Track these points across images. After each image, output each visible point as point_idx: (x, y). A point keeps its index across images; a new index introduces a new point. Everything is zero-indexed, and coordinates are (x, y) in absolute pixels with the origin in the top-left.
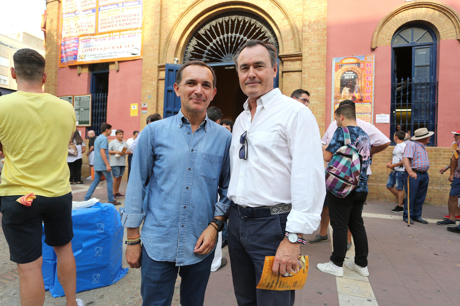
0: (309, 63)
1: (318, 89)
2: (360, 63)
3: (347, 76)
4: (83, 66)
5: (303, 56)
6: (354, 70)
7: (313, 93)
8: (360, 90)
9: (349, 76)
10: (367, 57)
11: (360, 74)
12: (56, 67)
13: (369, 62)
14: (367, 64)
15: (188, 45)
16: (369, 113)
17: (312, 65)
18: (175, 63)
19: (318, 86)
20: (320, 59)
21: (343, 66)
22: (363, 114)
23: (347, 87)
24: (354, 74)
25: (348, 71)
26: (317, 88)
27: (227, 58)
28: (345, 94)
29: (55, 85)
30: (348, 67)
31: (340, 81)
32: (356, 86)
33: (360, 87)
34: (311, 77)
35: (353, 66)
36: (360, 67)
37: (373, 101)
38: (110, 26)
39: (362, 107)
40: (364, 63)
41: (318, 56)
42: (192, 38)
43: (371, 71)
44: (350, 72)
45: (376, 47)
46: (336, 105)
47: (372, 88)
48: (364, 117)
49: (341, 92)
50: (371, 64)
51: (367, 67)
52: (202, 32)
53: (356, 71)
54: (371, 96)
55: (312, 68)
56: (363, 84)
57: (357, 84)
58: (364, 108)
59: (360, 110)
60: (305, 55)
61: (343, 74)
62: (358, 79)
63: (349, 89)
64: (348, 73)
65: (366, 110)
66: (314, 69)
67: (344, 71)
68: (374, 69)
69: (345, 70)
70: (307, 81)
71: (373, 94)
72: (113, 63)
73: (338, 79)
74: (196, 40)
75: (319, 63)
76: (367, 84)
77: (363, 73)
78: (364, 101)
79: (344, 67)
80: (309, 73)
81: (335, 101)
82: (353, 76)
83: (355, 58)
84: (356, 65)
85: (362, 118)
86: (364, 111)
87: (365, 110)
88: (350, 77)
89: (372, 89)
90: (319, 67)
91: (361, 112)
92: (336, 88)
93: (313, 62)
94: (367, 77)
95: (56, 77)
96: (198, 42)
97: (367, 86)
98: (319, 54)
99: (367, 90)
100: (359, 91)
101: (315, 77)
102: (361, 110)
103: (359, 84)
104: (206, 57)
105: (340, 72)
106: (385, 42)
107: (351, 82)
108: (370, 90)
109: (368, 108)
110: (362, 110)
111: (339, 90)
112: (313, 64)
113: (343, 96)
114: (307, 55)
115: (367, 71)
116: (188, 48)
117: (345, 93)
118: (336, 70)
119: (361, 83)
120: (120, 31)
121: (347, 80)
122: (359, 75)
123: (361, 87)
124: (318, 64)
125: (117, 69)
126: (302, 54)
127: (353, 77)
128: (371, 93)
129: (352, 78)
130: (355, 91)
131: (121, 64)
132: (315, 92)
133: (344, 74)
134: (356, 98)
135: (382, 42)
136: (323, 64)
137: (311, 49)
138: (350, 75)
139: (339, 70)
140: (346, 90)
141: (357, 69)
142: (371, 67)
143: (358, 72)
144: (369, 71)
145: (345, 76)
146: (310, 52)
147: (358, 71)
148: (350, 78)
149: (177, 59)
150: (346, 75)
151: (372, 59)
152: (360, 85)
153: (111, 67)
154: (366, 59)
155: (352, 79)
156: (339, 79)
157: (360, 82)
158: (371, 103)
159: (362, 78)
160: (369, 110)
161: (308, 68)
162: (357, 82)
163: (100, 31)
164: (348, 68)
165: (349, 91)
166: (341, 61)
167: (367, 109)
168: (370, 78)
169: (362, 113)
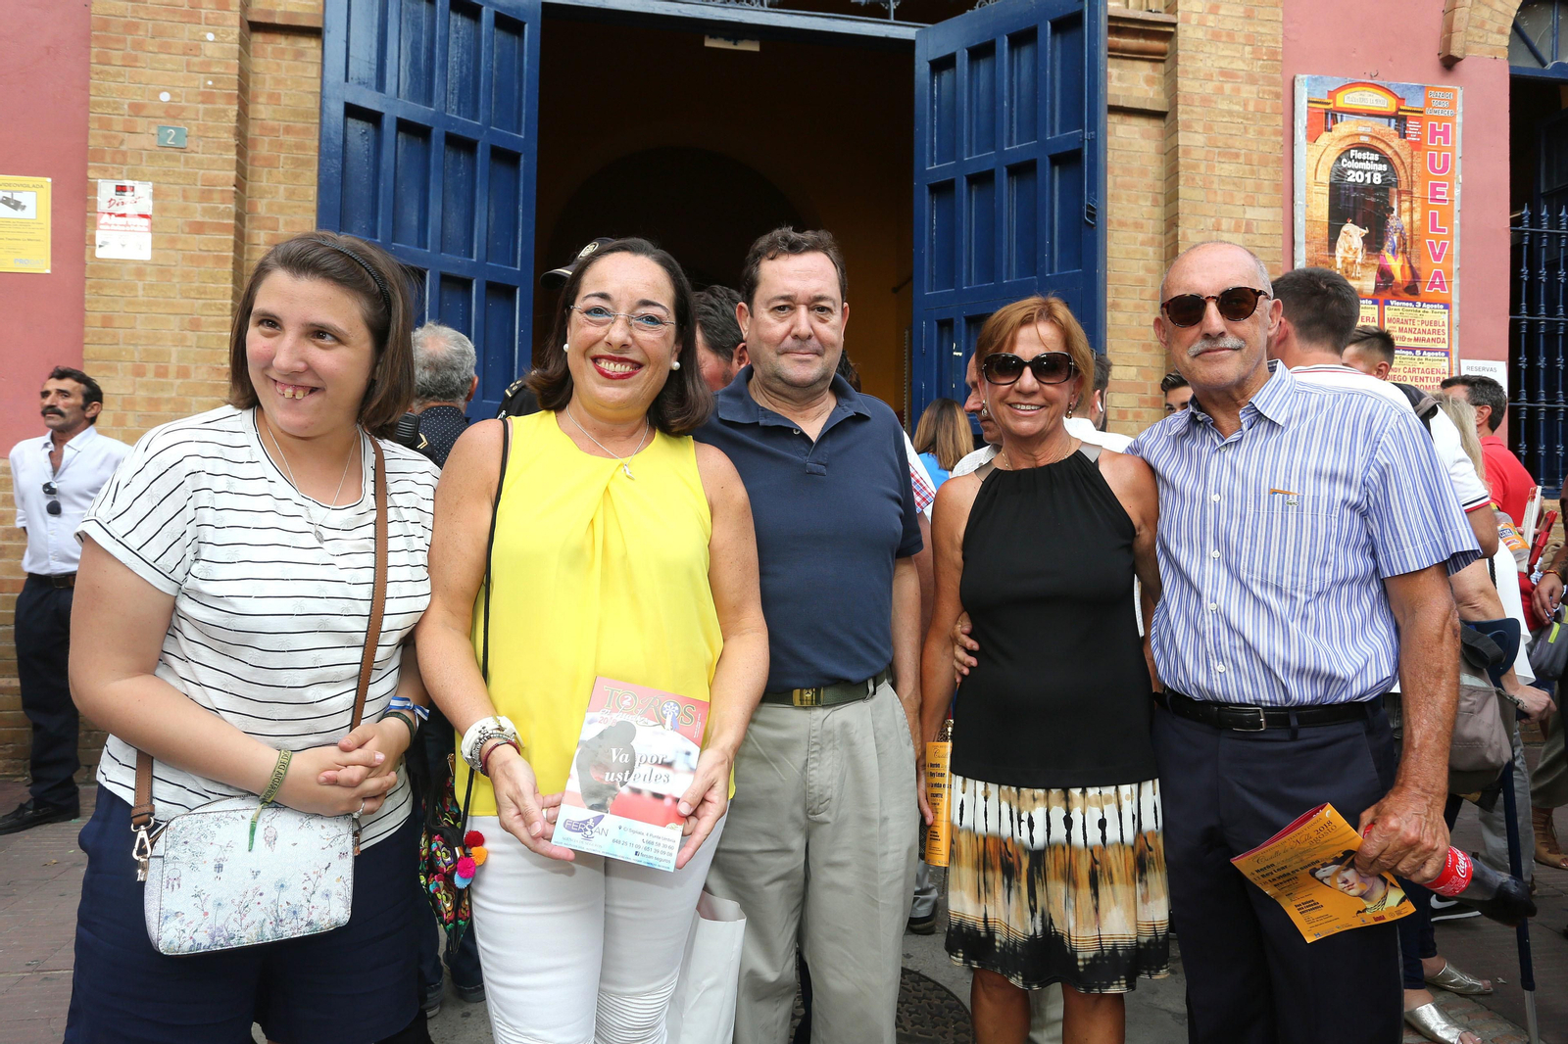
0: (1209, 78)
1: (1251, 214)
2: (1405, 118)
3: (1357, 170)
5: (1180, 36)
6: (1381, 146)
7: (1229, 231)
8: (1408, 243)
9: (1365, 172)
10: (1432, 94)
11: (1405, 168)
13: (1441, 119)
14: (1433, 126)
16: (1441, 350)
17: (1220, 91)
19: (1250, 202)
20: (1257, 67)
21: (1339, 118)
22: (1418, 352)
23: (1354, 223)
24: (1384, 167)
25: (1362, 148)
26: (1245, 212)
28: (1350, 256)
30: (1361, 130)
31: (1326, 190)
32: (1392, 222)
33: (1407, 227)
34: (1217, 150)
35: (1377, 128)
36: (1405, 137)
37: (1455, 299)
39: (1416, 323)
40: (1420, 120)
41: (1248, 49)
43: (1446, 157)
44: (1365, 155)
47: (1450, 237)
48: (1421, 366)
49: (1332, 245)
50: (1447, 127)
51: (1432, 141)
53: (1389, 152)
54: (1450, 274)
55: (1224, 106)
56: (1417, 216)
57: (1395, 212)
58: (1424, 327)
59: (1408, 335)
60: (1189, 34)
61: (1339, 159)
62: (1400, 193)
63: (1366, 231)
64: (1359, 155)
65: (1431, 337)
66: (1230, 113)
67: (1344, 145)
68: (1459, 152)
69: (1349, 141)
70: (1202, 169)
71: (1456, 266)
73: (1318, 180)
75: (1254, 88)
76: (1434, 215)
77: (1418, 167)
78: (1422, 297)
79: (1345, 127)
80: (1208, 128)
82: (1380, 176)
83: (1388, 91)
84: (1389, 125)
85: (1414, 370)
86: (1423, 340)
87: (1427, 336)
88: (1368, 175)
89: (1451, 243)
90: (1251, 108)
91: (1413, 344)
92: (1309, 221)
93: (1227, 74)
94: (1434, 186)
97: (1434, 228)
98: (1250, 40)
99: (1431, 244)
100: (1404, 248)
101: (1237, 156)
102: (1412, 336)
103: (1402, 217)
105: (1330, 144)
106: (1490, 41)
107: (1373, 199)
108: (1444, 245)
109: (1437, 328)
110: (1416, 336)
111: (1323, 232)
112: (1228, 87)
113: (1343, 262)
114: (1200, 34)
115: (1432, 156)
117: (1350, 249)
118: (1313, 138)
119: (1412, 210)
121: (1355, 186)
122: (1402, 173)
123: (1412, 230)
124: (1248, 92)
126: (1174, 25)
127: (1378, 180)
128: (1449, 258)
129: (1375, 182)
130: (1388, 245)
132: (1237, 230)
133: (1344, 160)
134: (1392, 277)
135: (1477, 39)
136: (1271, 92)
138: (1366, 166)
139: (1325, 137)
140: (1353, 235)
141: (1396, 142)
142: (1446, 142)
143: (1400, 157)
144: (1439, 155)
145: (1346, 169)
146: (1211, 21)
147: (1396, 153)
148: (1369, 181)
150: (1350, 164)
151: (1452, 104)
152: (1405, 219)
154: (1428, 102)
155: (1372, 189)
156: (1325, 178)
157: (1406, 205)
158: (1447, 306)
159: (1415, 189)
160: (1441, 337)
161: (1206, 101)
162: (1395, 206)
164: (1358, 135)
165: (1365, 239)
166: (1332, 94)
167: (1434, 331)
168: (1443, 193)
169: (1413, 350)
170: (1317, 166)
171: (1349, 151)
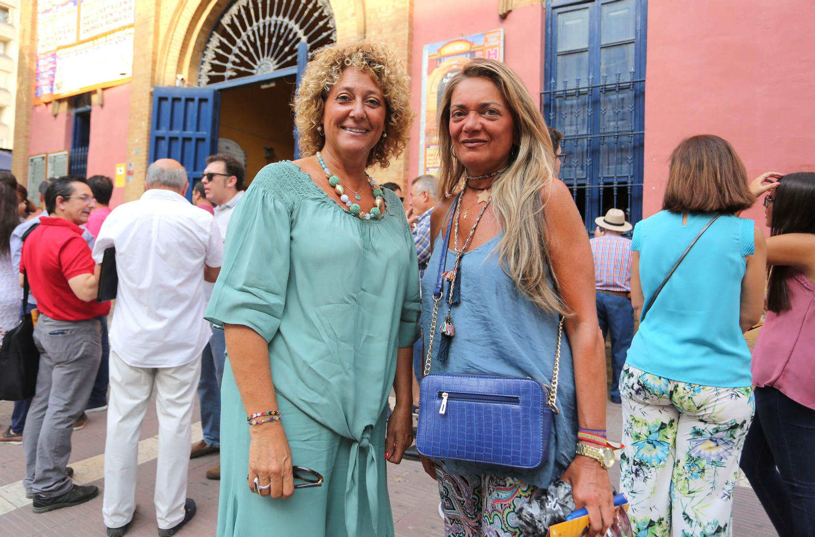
2: (474, 52)
4: (60, 101)
10: (488, 36)
12: (28, 106)
13: (492, 47)
14: (489, 52)
15: (206, 48)
18: (178, 83)
21: (442, 60)
27: (263, 67)
29: (26, 137)
30: (453, 62)
31: (436, 95)
35: (461, 60)
38: (94, 28)
40: (481, 50)
41: (394, 44)
42: (211, 35)
45: (510, 12)
46: (428, 149)
50: (496, 51)
52: (226, 20)
61: (442, 80)
67: (445, 72)
72: (95, 92)
73: (432, 90)
74: (219, 38)
79: (445, 64)
81: (427, 141)
83: (466, 41)
84: (467, 57)
92: (428, 111)
95: (27, 123)
96: (221, 42)
104: (232, 69)
105: (438, 74)
116: (205, 55)
118: (430, 72)
120: (105, 34)
125: (100, 102)
131: (106, 92)
133: (445, 79)
137: (380, 32)
139: (436, 71)
146: (379, 37)
149: (180, 77)
151: (499, 38)
153: (95, 99)
154: (486, 41)
156: (435, 90)
163: (83, 37)
164: (451, 66)
166: (439, 51)
170: (432, 85)
171: (446, 75)
